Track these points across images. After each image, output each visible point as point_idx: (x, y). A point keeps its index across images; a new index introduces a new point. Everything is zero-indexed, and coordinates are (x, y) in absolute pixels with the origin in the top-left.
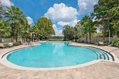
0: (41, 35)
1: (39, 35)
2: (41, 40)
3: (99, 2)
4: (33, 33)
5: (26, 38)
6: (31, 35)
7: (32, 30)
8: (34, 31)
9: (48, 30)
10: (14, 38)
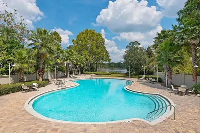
0: (82, 65)
1: (78, 65)
2: (82, 73)
3: (186, 6)
4: (69, 62)
5: (57, 72)
6: (66, 65)
7: (66, 59)
8: (70, 59)
9: (96, 54)
10: (40, 75)
